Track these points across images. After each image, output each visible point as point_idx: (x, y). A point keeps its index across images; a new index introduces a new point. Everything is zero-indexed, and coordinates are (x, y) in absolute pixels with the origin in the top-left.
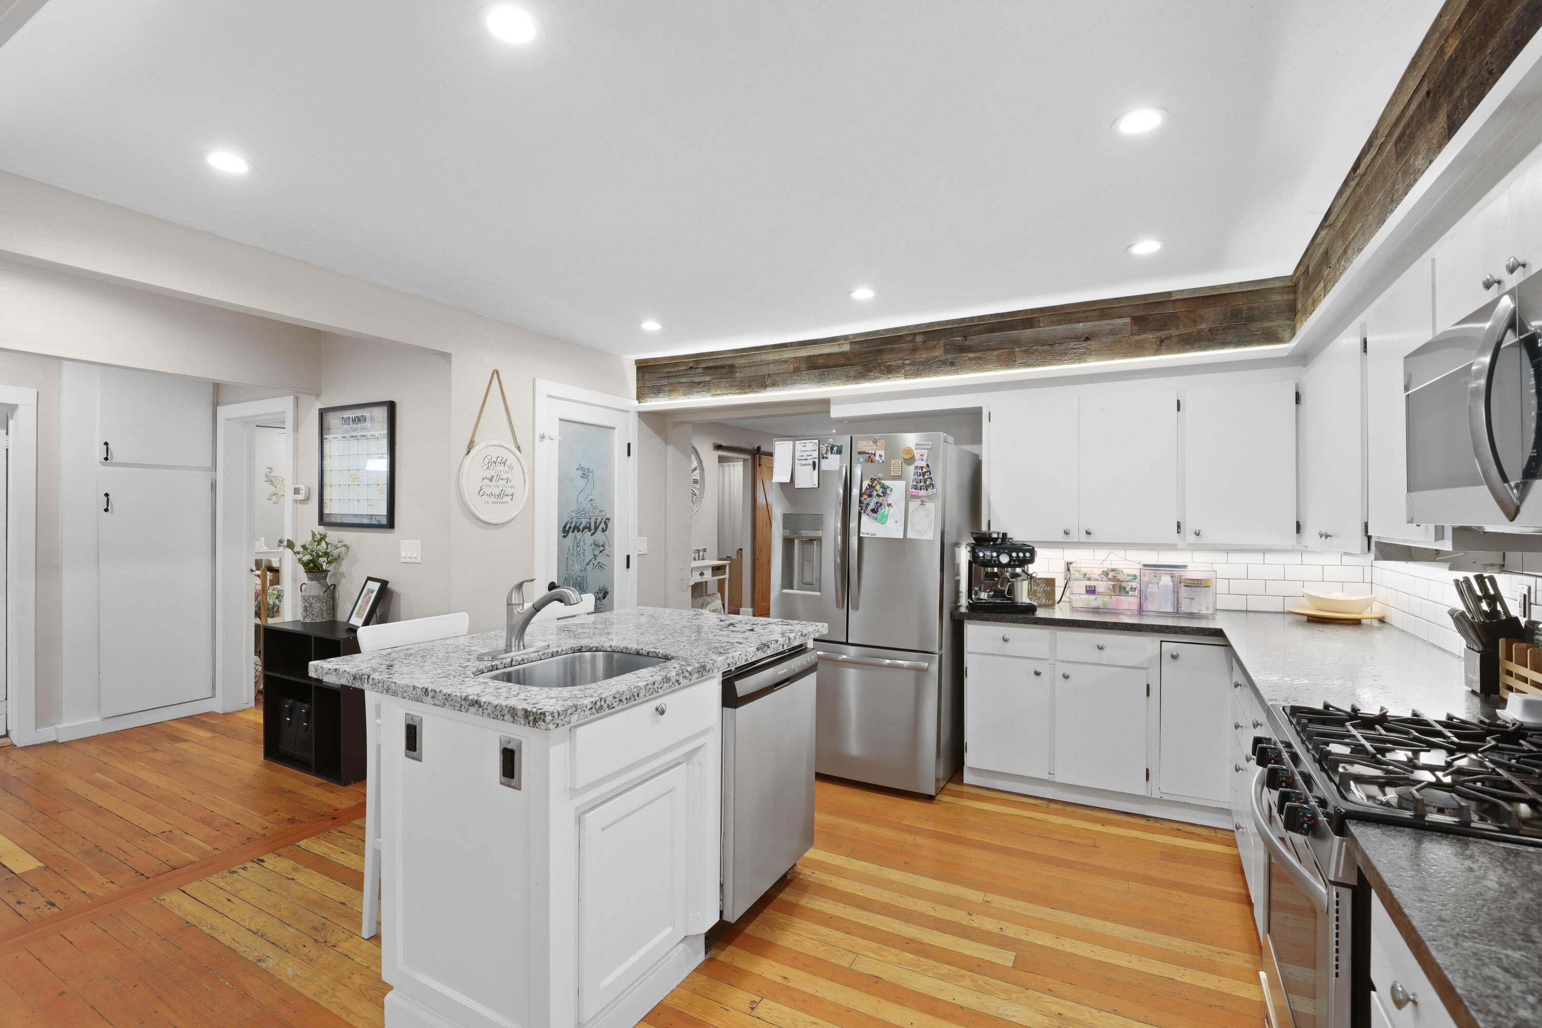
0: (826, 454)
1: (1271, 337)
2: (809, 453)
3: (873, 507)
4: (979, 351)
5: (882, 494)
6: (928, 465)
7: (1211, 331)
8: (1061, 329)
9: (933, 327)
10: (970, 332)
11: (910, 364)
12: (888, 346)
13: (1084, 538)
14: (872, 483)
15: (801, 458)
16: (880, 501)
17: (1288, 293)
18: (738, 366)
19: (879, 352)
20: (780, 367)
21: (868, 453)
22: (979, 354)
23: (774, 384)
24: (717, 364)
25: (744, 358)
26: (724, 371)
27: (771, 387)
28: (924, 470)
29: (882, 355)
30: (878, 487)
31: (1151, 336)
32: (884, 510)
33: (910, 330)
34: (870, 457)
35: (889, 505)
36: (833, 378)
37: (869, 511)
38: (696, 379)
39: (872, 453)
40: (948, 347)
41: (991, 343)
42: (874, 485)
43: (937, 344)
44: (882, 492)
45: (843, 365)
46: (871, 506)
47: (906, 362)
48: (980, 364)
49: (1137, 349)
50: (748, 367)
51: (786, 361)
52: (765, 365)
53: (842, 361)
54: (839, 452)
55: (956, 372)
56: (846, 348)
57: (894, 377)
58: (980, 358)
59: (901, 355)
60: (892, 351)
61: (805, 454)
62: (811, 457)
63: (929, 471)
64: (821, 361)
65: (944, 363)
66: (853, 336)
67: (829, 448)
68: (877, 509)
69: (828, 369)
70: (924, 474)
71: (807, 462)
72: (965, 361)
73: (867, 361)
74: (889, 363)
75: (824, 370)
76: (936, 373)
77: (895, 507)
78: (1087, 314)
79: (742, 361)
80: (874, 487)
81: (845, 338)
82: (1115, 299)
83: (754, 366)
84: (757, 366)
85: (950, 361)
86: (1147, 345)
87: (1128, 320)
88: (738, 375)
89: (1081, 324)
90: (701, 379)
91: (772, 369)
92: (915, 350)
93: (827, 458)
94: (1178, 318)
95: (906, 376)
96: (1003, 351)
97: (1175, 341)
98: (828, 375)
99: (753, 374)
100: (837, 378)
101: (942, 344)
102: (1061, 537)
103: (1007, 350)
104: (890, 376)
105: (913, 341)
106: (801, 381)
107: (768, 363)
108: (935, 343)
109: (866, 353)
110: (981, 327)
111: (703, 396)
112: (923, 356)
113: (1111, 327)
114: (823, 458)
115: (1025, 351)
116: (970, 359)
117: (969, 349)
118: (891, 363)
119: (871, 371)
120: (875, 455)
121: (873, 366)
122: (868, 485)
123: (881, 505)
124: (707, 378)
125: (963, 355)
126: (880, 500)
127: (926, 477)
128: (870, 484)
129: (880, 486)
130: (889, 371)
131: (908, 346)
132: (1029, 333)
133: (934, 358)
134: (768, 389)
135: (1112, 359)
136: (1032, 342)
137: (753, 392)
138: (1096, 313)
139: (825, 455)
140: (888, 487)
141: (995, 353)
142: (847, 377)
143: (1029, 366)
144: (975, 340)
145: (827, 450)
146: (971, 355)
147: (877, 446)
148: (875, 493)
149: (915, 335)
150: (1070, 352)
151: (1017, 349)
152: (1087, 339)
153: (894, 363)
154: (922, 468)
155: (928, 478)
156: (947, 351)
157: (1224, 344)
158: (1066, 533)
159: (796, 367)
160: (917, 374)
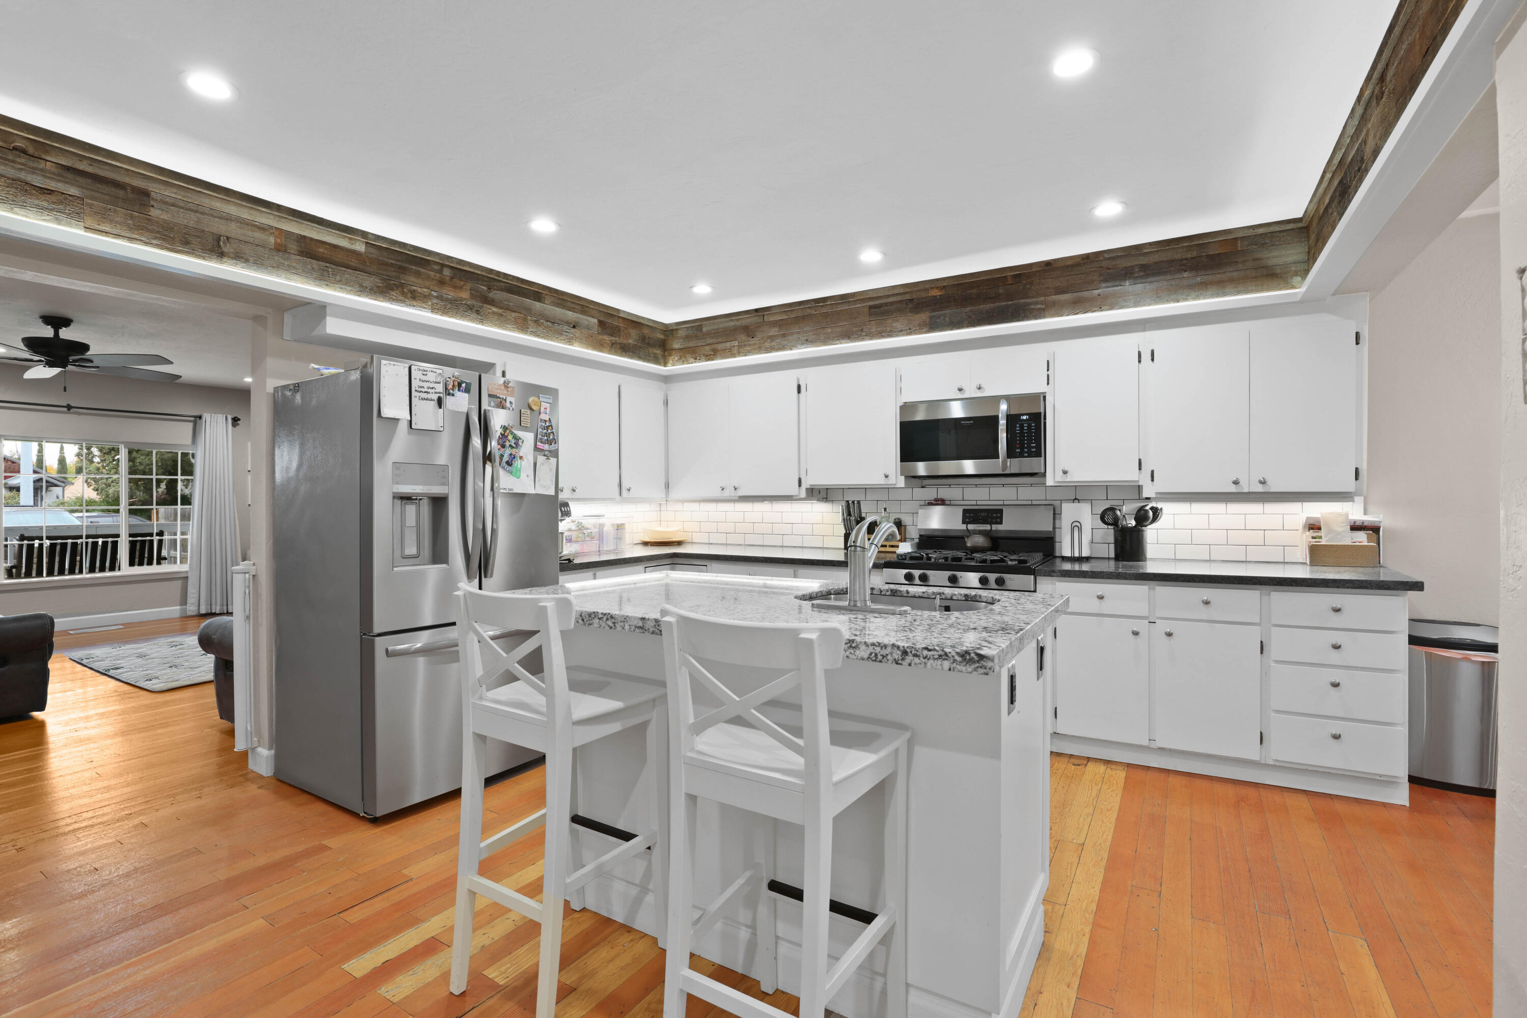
0: (453, 390)
1: (656, 360)
2: (431, 385)
3: (507, 459)
4: (501, 308)
5: (514, 445)
6: (550, 420)
7: (635, 346)
8: (559, 312)
9: (464, 265)
10: (494, 286)
11: (437, 297)
12: (413, 267)
13: (570, 494)
14: (505, 432)
15: (420, 389)
16: (514, 453)
17: (662, 334)
18: (159, 197)
19: (403, 270)
20: (250, 233)
21: (499, 398)
22: (500, 311)
23: (239, 257)
24: (101, 173)
25: (175, 190)
26: (121, 193)
27: (232, 258)
28: (547, 424)
29: (405, 274)
30: (510, 437)
31: (607, 339)
32: (517, 463)
33: (440, 259)
34: (501, 402)
35: (521, 458)
36: (340, 281)
37: (505, 464)
39: (503, 398)
40: (474, 292)
41: (510, 304)
42: (506, 434)
43: (464, 285)
44: (515, 443)
45: (355, 269)
46: (506, 458)
47: (433, 293)
48: (501, 321)
49: (599, 346)
50: (182, 208)
51: (263, 228)
52: (221, 218)
53: (354, 262)
54: (467, 390)
55: (481, 322)
56: (360, 247)
57: (420, 307)
58: (501, 315)
59: (428, 283)
60: (418, 274)
61: (426, 385)
62: (433, 391)
63: (551, 425)
64: (321, 250)
65: (470, 308)
66: (373, 237)
67: (456, 383)
68: (512, 461)
69: (334, 267)
70: (548, 427)
71: (429, 396)
72: (489, 313)
73: (387, 276)
74: (413, 287)
75: (328, 265)
76: (463, 317)
77: (525, 460)
78: (574, 306)
79: (169, 193)
80: (507, 436)
81: (364, 234)
82: (592, 301)
83: (197, 212)
84: (203, 213)
85: (476, 309)
86: (605, 345)
87: (596, 321)
88: (155, 213)
89: (571, 313)
90: (52, 185)
91: (233, 230)
92: (442, 283)
93: (453, 395)
94: (620, 330)
95: (434, 310)
96: (517, 314)
97: (618, 347)
98: (333, 274)
99: (191, 224)
100: (347, 283)
101: (468, 288)
103: (522, 316)
104: (415, 304)
105: (440, 272)
106: (290, 269)
107: (228, 218)
108: (462, 283)
109: (386, 264)
110: (502, 284)
112: (450, 293)
113: (587, 322)
114: (449, 394)
115: (536, 321)
116: (494, 313)
117: (492, 302)
118: (415, 288)
119: (392, 290)
120: (505, 400)
121: (395, 285)
122: (501, 434)
123: (514, 458)
124: (73, 191)
125: (488, 307)
126: (514, 451)
127: (549, 431)
128: (503, 433)
129: (512, 436)
130: (412, 297)
131: (435, 276)
132: (537, 305)
133: (462, 299)
134: (225, 259)
135: (587, 348)
136: (540, 315)
137: (192, 253)
138: (579, 307)
139: (451, 391)
140: (520, 438)
141: (514, 314)
142: (361, 286)
143: (538, 336)
144: (497, 295)
145: (454, 386)
146: (495, 309)
147: (508, 391)
148: (507, 444)
149: (443, 266)
150: (564, 333)
151: (529, 318)
152: (574, 327)
153: (419, 290)
154: (545, 421)
155: (551, 433)
156: (473, 297)
157: (640, 358)
159: (279, 244)
160: (444, 311)
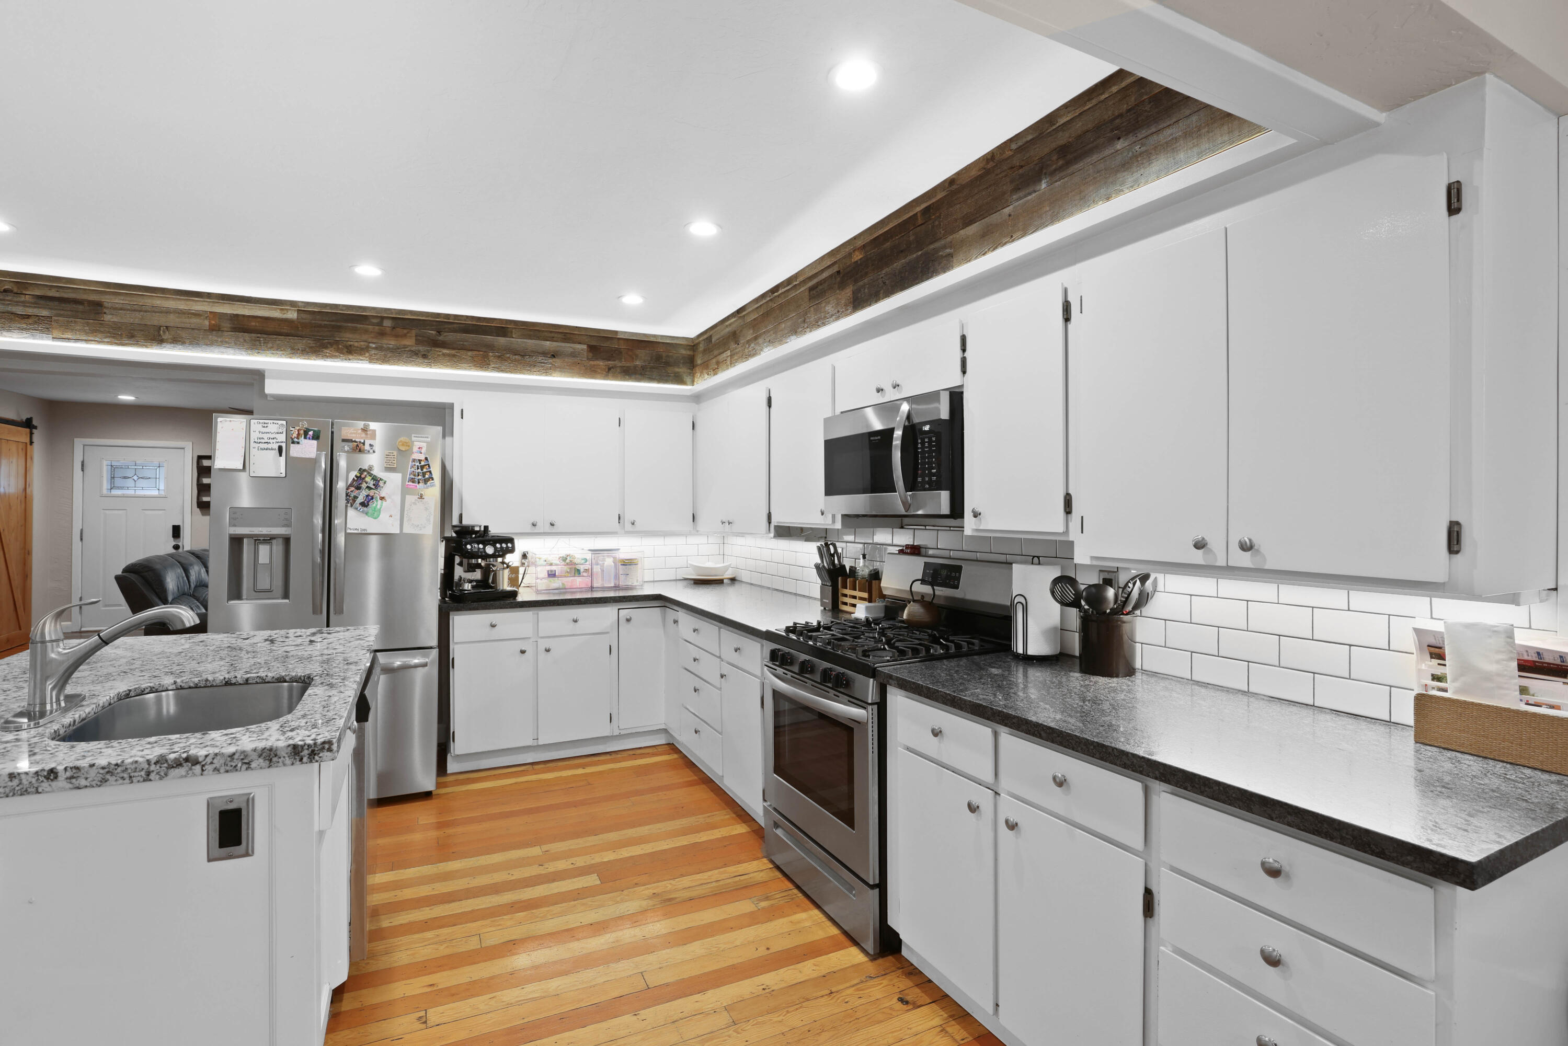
0: (298, 438)
1: (679, 380)
2: (272, 436)
3: (362, 501)
4: (454, 349)
5: (373, 487)
6: (426, 459)
7: (643, 368)
8: (531, 343)
9: (405, 315)
10: (445, 328)
11: (376, 348)
12: (349, 324)
13: (548, 528)
14: (361, 474)
15: (259, 441)
16: (372, 494)
17: (689, 350)
18: (110, 305)
19: (339, 329)
20: (187, 320)
21: (355, 441)
22: (453, 352)
23: (176, 341)
24: (66, 296)
25: (122, 298)
26: (81, 307)
27: (171, 343)
28: (423, 463)
29: (340, 332)
30: (368, 479)
31: (602, 364)
32: (376, 504)
33: (376, 313)
34: (357, 446)
35: (382, 498)
36: (272, 347)
37: (358, 505)
38: (20, 310)
39: (360, 442)
40: (420, 338)
41: (465, 343)
42: (363, 476)
43: (408, 333)
44: (374, 485)
45: (287, 335)
46: (361, 499)
47: (371, 345)
48: (454, 360)
49: (591, 372)
50: (128, 310)
51: (197, 315)
52: (161, 312)
53: (286, 329)
54: (316, 437)
55: (429, 365)
56: (292, 315)
57: (356, 359)
58: (454, 356)
59: (365, 337)
60: (354, 330)
61: (265, 436)
62: (275, 440)
63: (429, 465)
64: (253, 324)
65: (415, 354)
66: (303, 304)
67: (302, 432)
68: (368, 502)
69: (265, 336)
70: (422, 467)
71: (270, 446)
72: (438, 355)
73: (320, 336)
74: (349, 343)
75: (259, 335)
76: (406, 363)
77: (389, 501)
78: (553, 335)
79: (118, 301)
80: (364, 478)
81: (293, 304)
82: (577, 327)
83: (140, 311)
84: (146, 311)
85: (422, 353)
86: (599, 371)
87: (585, 347)
88: (107, 318)
89: (548, 342)
90: (30, 311)
91: (172, 320)
92: (382, 334)
93: (298, 443)
94: (621, 353)
95: (371, 360)
96: (477, 353)
97: (618, 370)
98: (264, 343)
99: (137, 321)
100: (279, 348)
101: (414, 335)
102: (529, 529)
103: (481, 353)
104: (351, 357)
105: (380, 324)
106: (223, 344)
107: (168, 312)
108: (405, 331)
109: (320, 326)
110: (455, 325)
111: (34, 337)
112: (392, 342)
113: (572, 350)
114: (293, 442)
115: (499, 357)
116: (444, 355)
117: (443, 345)
118: (352, 343)
119: (326, 348)
120: (364, 444)
121: (328, 343)
122: (356, 476)
123: (372, 498)
124: (45, 313)
125: (437, 349)
126: (372, 493)
127: (425, 470)
128: (359, 475)
129: (371, 478)
130: (349, 351)
131: (374, 329)
132: (502, 340)
133: (405, 346)
134: (164, 345)
135: (572, 377)
136: (505, 350)
137: (137, 344)
138: (560, 336)
139: (296, 440)
140: (381, 479)
141: (470, 353)
142: (293, 349)
143: (502, 371)
144: (450, 337)
145: (299, 434)
146: (445, 351)
147: (367, 434)
148: (364, 485)
149: (382, 318)
150: (539, 364)
151: (491, 354)
152: (553, 356)
153: (356, 344)
154: (420, 461)
155: (427, 472)
156: (418, 342)
157: (651, 379)
158: (534, 525)
159: (214, 325)
160: (384, 360)
